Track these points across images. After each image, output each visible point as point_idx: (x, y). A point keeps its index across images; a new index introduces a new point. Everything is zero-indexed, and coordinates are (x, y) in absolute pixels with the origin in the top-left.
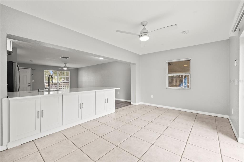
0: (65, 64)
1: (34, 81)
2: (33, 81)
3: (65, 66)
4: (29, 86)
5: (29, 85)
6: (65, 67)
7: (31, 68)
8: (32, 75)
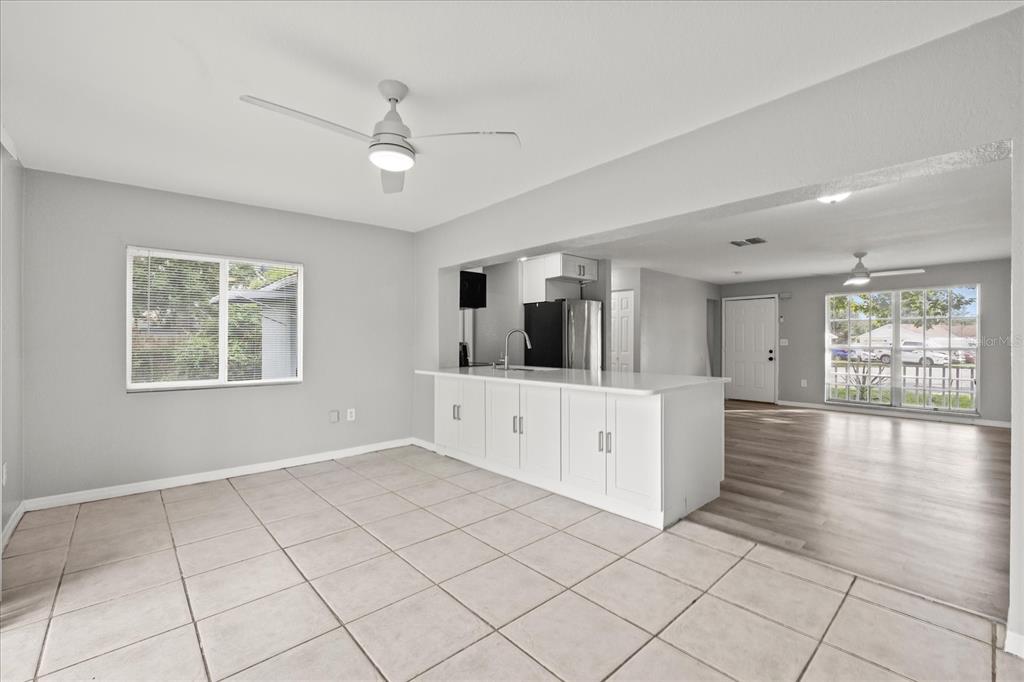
0: (859, 255)
1: (787, 341)
2: (785, 342)
3: (860, 265)
4: (771, 359)
5: (771, 355)
6: (860, 271)
7: (776, 296)
8: (782, 320)
